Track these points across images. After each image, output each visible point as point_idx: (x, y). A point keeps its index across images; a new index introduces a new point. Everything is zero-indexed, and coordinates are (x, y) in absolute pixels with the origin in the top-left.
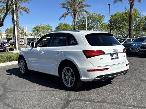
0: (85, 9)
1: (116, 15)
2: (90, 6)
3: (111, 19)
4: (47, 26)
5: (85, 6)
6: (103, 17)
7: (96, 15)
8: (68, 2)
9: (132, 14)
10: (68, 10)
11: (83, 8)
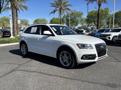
0: (68, 7)
1: (92, 12)
2: (72, 6)
3: (88, 15)
4: (44, 19)
5: (68, 6)
6: (82, 14)
7: (77, 12)
8: (56, 2)
9: (100, 12)
10: (56, 8)
11: (67, 7)
